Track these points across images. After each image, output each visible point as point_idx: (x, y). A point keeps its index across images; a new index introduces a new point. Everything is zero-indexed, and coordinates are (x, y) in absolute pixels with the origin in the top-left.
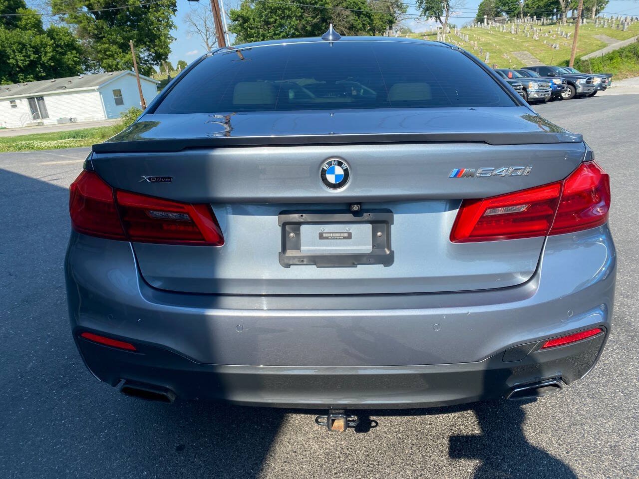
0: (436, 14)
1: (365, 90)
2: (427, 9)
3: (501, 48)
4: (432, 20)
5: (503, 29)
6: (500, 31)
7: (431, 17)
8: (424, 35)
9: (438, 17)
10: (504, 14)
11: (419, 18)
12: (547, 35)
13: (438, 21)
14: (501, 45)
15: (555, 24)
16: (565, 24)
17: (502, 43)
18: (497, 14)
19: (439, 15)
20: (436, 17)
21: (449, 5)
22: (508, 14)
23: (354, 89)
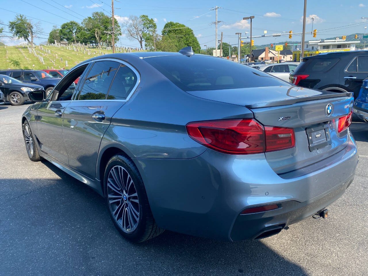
0: (24, 36)
1: (12, 80)
2: (18, 32)
3: (72, 59)
4: (22, 39)
5: (69, 48)
6: (67, 49)
7: (21, 37)
8: (18, 48)
9: (26, 38)
10: (65, 40)
11: (13, 37)
12: (94, 53)
13: (27, 40)
14: (72, 57)
15: (95, 48)
16: (101, 49)
17: (72, 56)
18: (62, 40)
19: (26, 36)
20: (25, 38)
21: (32, 32)
22: (68, 40)
23: (5, 80)
